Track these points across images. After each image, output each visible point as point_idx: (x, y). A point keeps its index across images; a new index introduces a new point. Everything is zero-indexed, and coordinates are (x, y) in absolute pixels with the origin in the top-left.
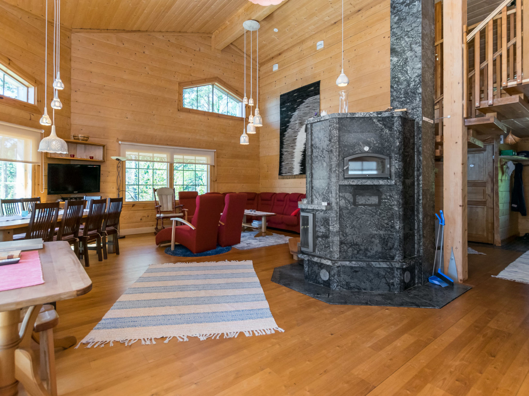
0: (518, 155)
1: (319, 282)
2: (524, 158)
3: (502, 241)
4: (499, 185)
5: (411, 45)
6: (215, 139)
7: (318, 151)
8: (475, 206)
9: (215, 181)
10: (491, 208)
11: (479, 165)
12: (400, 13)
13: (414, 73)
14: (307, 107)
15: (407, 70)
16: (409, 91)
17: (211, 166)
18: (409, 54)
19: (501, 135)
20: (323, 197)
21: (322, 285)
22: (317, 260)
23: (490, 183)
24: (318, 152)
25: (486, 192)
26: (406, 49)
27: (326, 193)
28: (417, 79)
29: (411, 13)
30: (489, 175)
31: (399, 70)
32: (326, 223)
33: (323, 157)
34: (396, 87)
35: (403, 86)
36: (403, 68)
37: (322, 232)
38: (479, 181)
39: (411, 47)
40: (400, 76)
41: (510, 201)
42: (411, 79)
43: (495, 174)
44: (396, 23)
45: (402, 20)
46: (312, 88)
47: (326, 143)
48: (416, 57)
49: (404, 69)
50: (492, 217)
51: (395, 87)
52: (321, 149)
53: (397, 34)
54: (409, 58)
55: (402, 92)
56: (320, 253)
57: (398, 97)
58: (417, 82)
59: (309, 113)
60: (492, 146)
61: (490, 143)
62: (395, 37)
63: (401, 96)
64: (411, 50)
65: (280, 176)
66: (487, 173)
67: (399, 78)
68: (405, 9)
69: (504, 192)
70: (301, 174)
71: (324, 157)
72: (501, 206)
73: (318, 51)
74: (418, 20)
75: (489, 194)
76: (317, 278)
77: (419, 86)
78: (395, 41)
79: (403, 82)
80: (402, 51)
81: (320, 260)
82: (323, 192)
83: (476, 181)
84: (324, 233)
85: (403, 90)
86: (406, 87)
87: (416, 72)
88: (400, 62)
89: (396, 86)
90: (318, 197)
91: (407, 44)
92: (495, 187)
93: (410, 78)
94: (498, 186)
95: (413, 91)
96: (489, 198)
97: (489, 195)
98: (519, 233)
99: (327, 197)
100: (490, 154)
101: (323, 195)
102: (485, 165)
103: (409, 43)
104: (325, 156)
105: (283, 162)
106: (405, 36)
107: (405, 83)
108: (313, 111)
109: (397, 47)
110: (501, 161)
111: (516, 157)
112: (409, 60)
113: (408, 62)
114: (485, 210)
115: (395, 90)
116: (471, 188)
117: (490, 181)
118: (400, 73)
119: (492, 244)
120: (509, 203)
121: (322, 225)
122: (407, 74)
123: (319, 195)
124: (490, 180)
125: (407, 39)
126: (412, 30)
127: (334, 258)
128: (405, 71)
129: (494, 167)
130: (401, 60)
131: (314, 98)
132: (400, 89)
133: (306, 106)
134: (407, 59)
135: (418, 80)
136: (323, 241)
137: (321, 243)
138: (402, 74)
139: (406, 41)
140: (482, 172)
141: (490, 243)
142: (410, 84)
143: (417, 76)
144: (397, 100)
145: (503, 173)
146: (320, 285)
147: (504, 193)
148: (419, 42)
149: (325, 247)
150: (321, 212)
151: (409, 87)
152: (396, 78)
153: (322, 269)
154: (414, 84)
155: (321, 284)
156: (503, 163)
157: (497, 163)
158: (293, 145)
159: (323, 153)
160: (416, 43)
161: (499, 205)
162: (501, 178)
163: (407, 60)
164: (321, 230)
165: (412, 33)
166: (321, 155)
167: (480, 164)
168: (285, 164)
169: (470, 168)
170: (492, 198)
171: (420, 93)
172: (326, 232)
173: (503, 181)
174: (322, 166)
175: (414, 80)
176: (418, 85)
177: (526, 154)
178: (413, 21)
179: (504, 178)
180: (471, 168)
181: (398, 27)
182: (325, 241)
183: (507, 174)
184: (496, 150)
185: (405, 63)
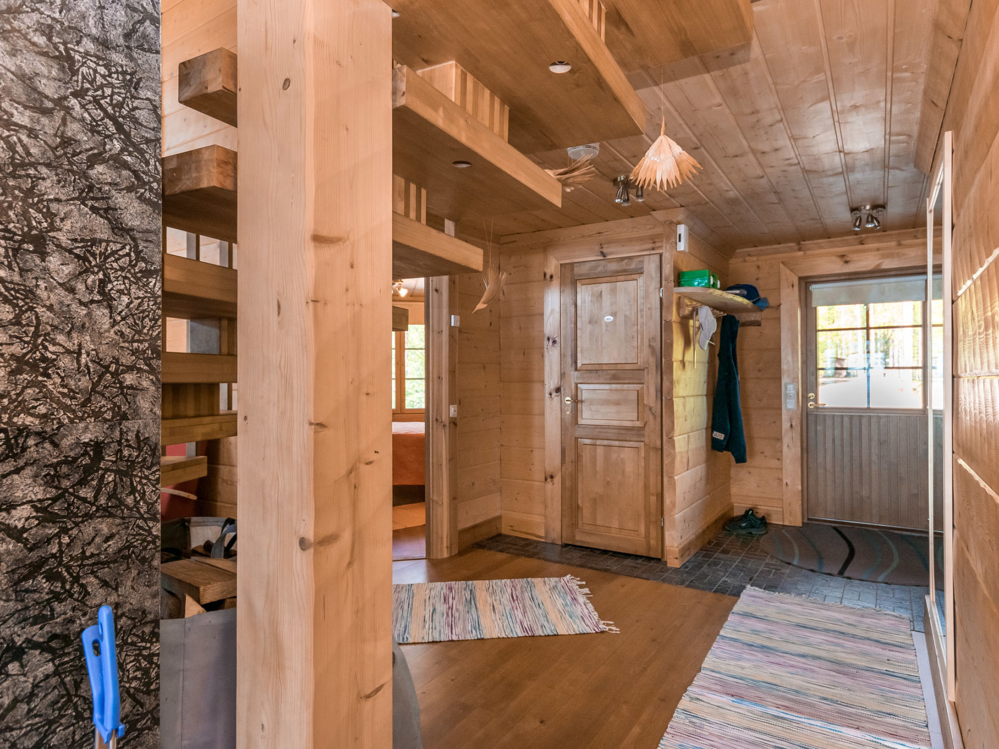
0: (724, 288)
2: (740, 299)
3: (684, 550)
4: (675, 377)
8: (617, 443)
10: (656, 449)
11: (626, 316)
19: (680, 223)
23: (654, 372)
25: (643, 400)
30: (650, 346)
38: (627, 367)
41: (707, 424)
43: (666, 342)
50: (660, 478)
60: (658, 257)
61: (653, 249)
66: (646, 343)
69: (692, 399)
72: (680, 442)
75: (652, 404)
83: (619, 367)
92: (666, 384)
94: (672, 382)
96: (651, 417)
97: (650, 409)
98: (732, 508)
100: (655, 283)
102: (642, 316)
110: (679, 306)
111: (719, 292)
114: (643, 455)
116: (607, 387)
117: (655, 368)
119: (659, 560)
120: (707, 429)
124: (652, 361)
129: (663, 322)
140: (633, 337)
141: (652, 555)
145: (687, 343)
147: (691, 403)
156: (687, 311)
157: (669, 308)
161: (673, 441)
162: (680, 358)
167: (628, 313)
169: (604, 327)
170: (659, 419)
173: (687, 364)
177: (745, 292)
179: (689, 357)
180: (607, 324)
183: (697, 345)
184: (668, 269)
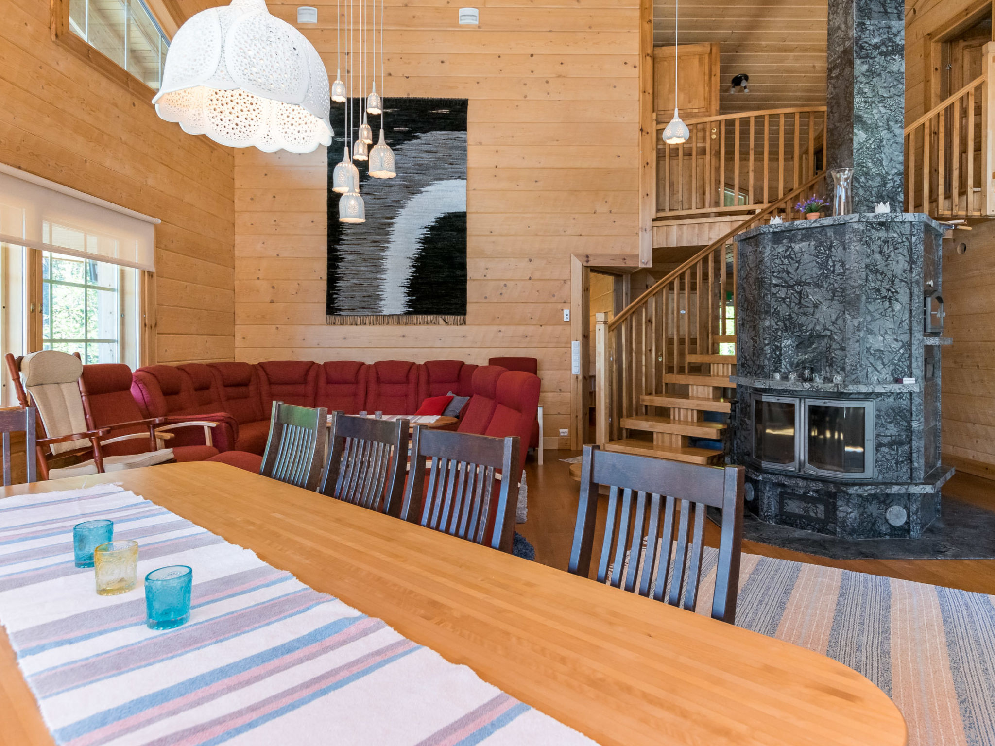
1: (880, 533)
5: (888, 120)
6: (151, 182)
7: (880, 278)
9: (153, 325)
12: (871, 61)
13: (892, 167)
14: (427, 151)
15: (882, 158)
16: (884, 193)
17: (143, 272)
18: (884, 134)
20: (892, 367)
21: (888, 537)
22: (900, 489)
24: (882, 281)
26: (881, 124)
27: (899, 361)
28: (897, 179)
29: (888, 70)
31: (868, 154)
32: (901, 416)
33: (893, 293)
34: (863, 182)
35: (875, 184)
36: (876, 154)
37: (891, 436)
39: (888, 125)
40: (870, 165)
42: (889, 175)
44: (864, 75)
45: (875, 75)
46: (445, 111)
47: (900, 266)
48: (896, 143)
49: (877, 156)
51: (861, 180)
52: (890, 276)
53: (866, 93)
54: (885, 141)
55: (874, 193)
56: (886, 475)
57: (868, 200)
58: (896, 183)
59: (435, 167)
62: (864, 97)
63: (871, 199)
64: (889, 129)
65: (332, 318)
67: (869, 169)
68: (880, 60)
70: (408, 313)
71: (897, 292)
73: (461, 26)
74: (900, 86)
76: (877, 527)
77: (900, 190)
78: (863, 105)
79: (875, 177)
80: (873, 125)
81: (907, 489)
82: (894, 358)
84: (894, 438)
85: (875, 189)
86: (880, 186)
87: (895, 167)
88: (870, 142)
89: (863, 179)
90: (879, 369)
91: (883, 116)
93: (887, 173)
95: (891, 195)
99: (902, 367)
101: (894, 364)
103: (885, 117)
104: (899, 290)
105: (339, 279)
106: (880, 102)
107: (879, 179)
108: (447, 166)
109: (865, 116)
112: (884, 143)
113: (883, 146)
115: (862, 187)
118: (870, 161)
121: (891, 423)
122: (882, 165)
123: (883, 364)
125: (883, 110)
126: (890, 97)
127: (919, 479)
128: (878, 159)
130: (872, 139)
131: (451, 136)
132: (871, 186)
133: (425, 147)
134: (881, 141)
135: (898, 181)
136: (893, 452)
137: (888, 457)
138: (873, 163)
139: (880, 112)
142: (887, 183)
143: (896, 173)
144: (865, 203)
146: (883, 538)
148: (901, 122)
149: (897, 463)
150: (889, 396)
151: (885, 187)
152: (864, 166)
153: (888, 506)
154: (892, 184)
155: (885, 534)
158: (378, 238)
159: (893, 284)
160: (897, 122)
163: (882, 144)
164: (888, 433)
165: (889, 102)
166: (887, 287)
168: (347, 287)
171: (901, 202)
172: (899, 435)
174: (890, 309)
175: (892, 179)
176: (898, 188)
178: (891, 84)
181: (867, 83)
182: (898, 450)
185: (879, 147)
